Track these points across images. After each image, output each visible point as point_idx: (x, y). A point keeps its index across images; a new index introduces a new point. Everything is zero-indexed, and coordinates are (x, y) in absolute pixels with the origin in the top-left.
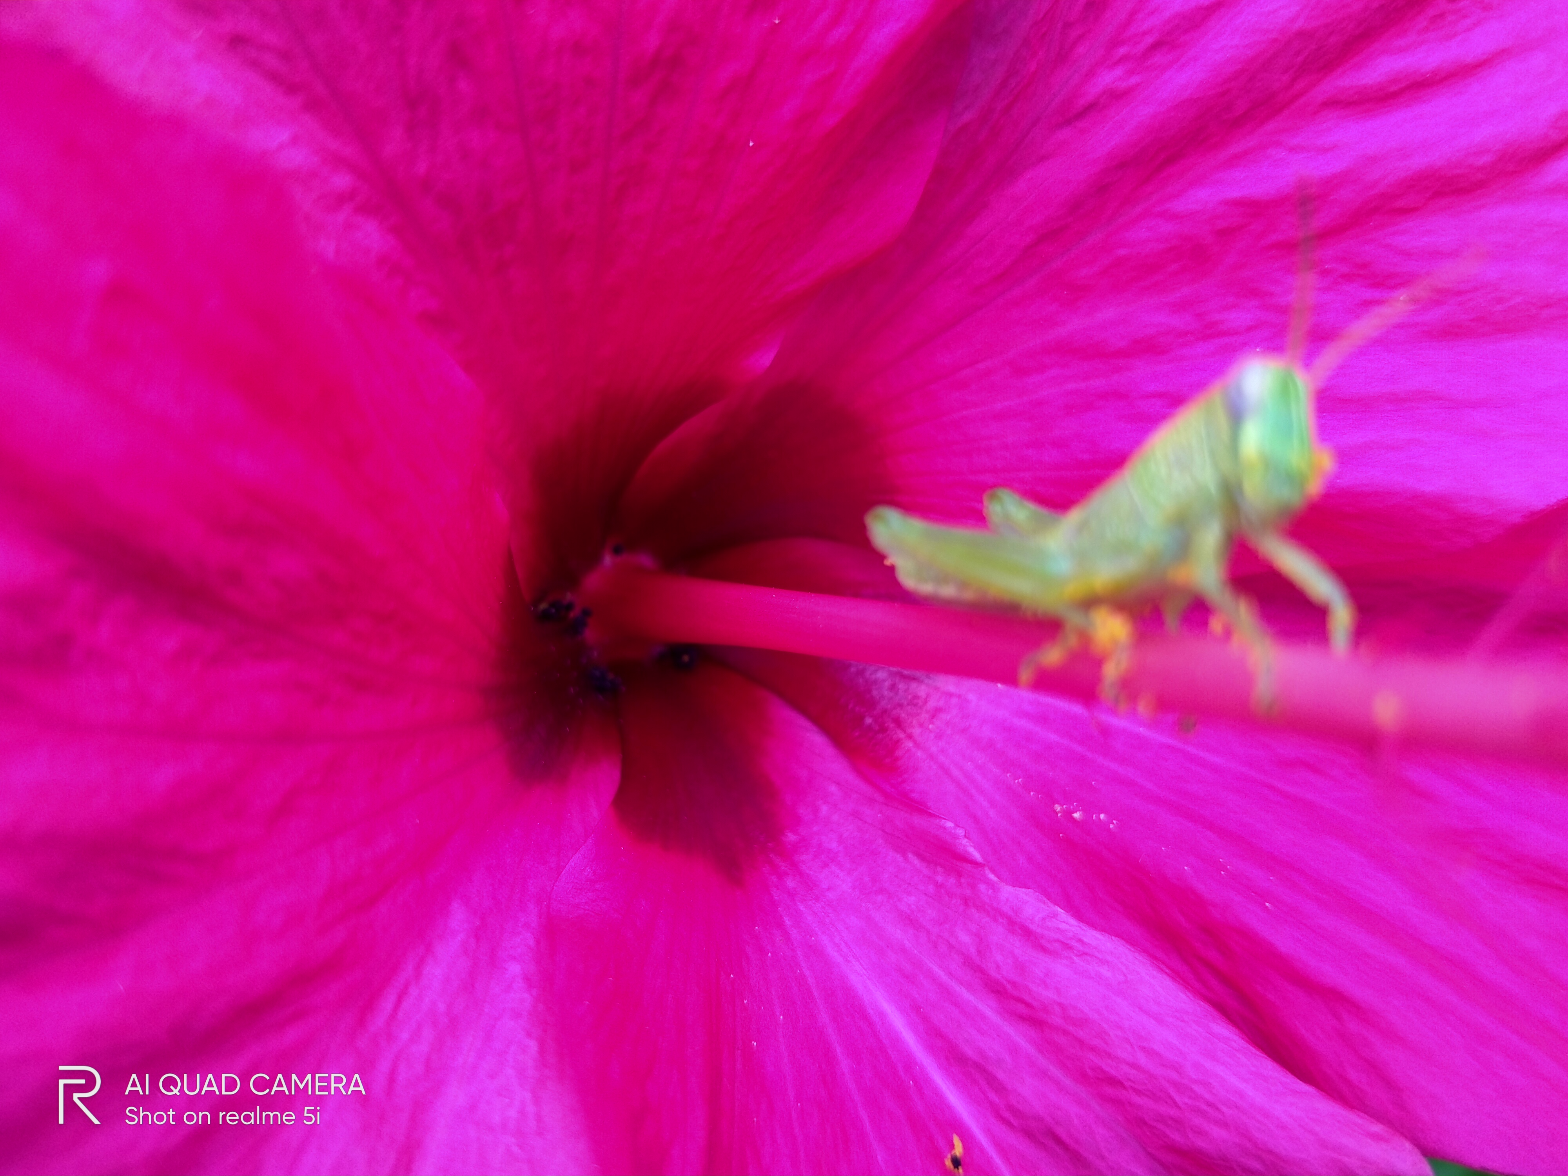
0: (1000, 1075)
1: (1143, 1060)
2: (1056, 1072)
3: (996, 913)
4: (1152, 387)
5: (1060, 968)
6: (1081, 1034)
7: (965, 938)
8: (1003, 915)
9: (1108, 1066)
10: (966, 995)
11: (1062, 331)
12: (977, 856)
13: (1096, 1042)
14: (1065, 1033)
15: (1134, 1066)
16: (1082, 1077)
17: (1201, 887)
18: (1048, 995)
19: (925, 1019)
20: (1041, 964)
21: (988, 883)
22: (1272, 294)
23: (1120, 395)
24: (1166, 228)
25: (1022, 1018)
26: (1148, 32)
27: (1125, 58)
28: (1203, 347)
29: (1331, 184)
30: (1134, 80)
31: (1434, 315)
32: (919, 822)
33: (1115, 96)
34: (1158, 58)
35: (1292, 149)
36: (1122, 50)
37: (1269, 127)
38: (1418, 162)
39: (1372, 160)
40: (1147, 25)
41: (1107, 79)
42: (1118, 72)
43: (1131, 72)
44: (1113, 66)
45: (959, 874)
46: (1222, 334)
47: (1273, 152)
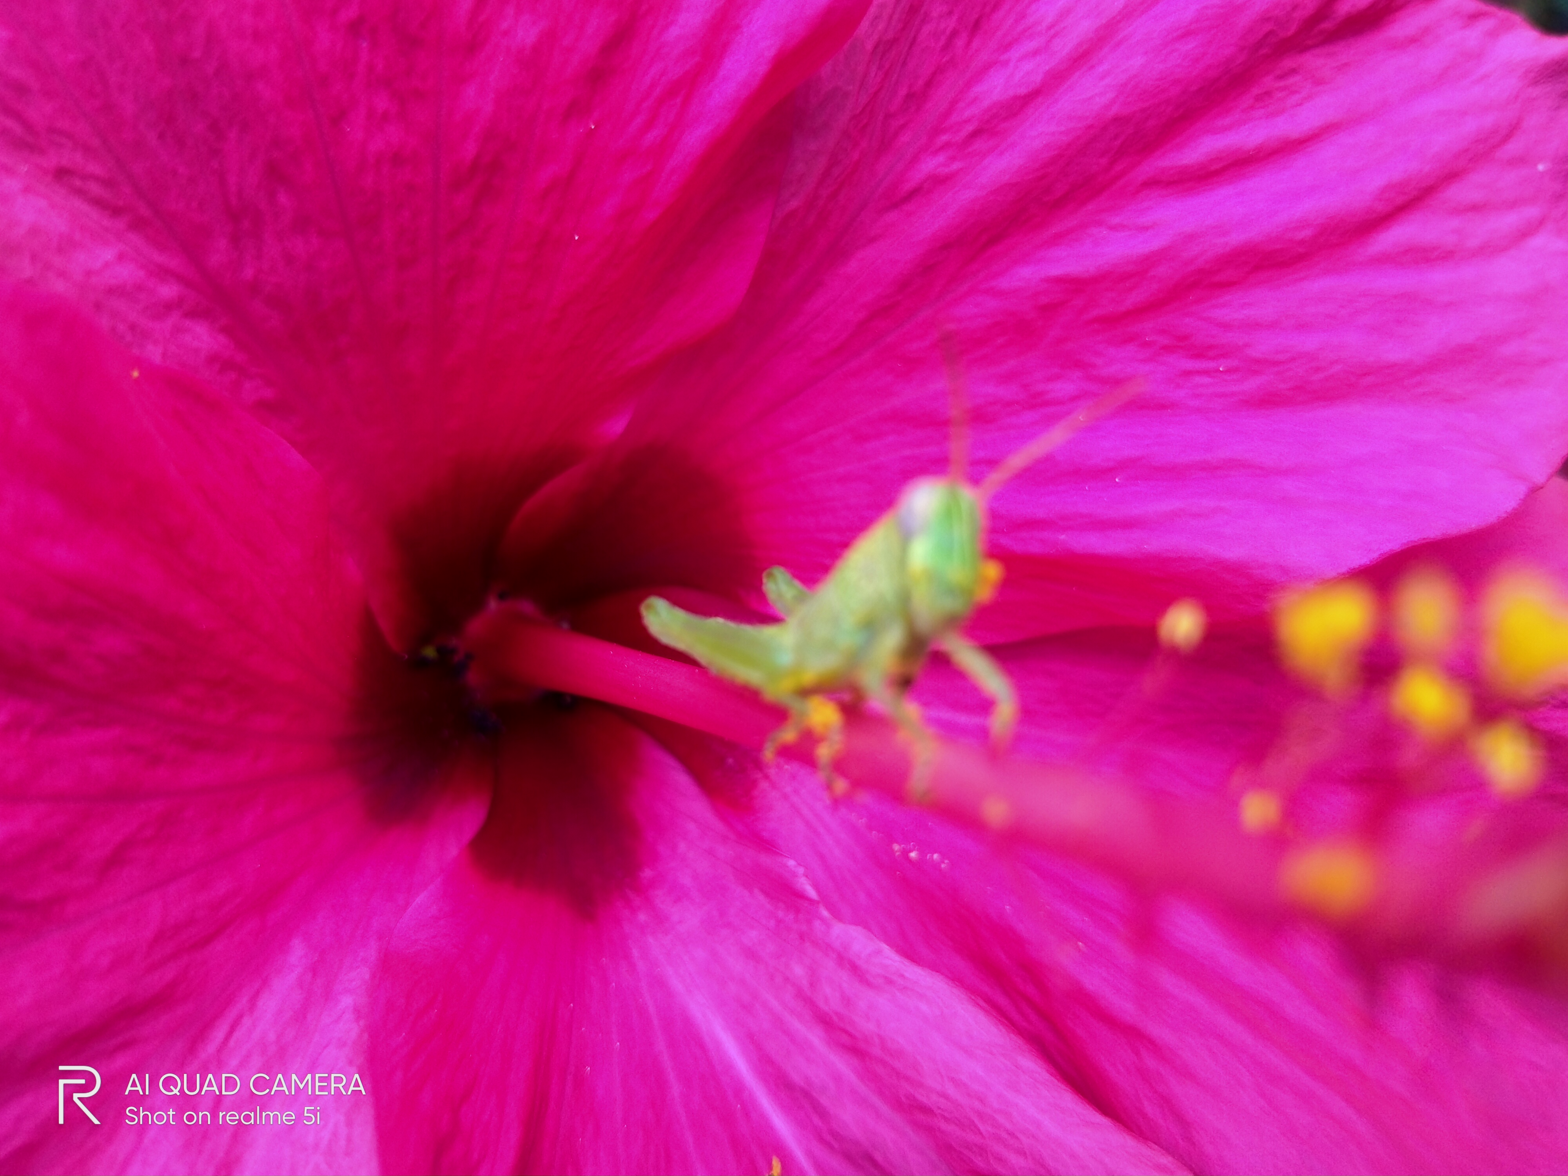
0: (824, 1101)
1: (950, 1090)
2: (874, 1099)
3: (828, 949)
5: (883, 1002)
6: (898, 1065)
7: (799, 971)
8: (834, 950)
9: (921, 1096)
10: (797, 1025)
11: (897, 401)
12: (812, 893)
13: (909, 1073)
14: (884, 1063)
16: (898, 1104)
17: (1020, 926)
18: (869, 1027)
19: (758, 1047)
20: (865, 997)
21: (823, 919)
22: (1094, 366)
24: (992, 304)
25: (847, 1048)
26: (968, 121)
27: (947, 146)
28: (1028, 416)
29: (1149, 262)
30: (956, 166)
31: (1251, 385)
32: (765, 860)
33: (939, 181)
34: (978, 145)
35: (1113, 228)
36: (944, 138)
37: (1090, 207)
38: (1236, 239)
39: (1190, 238)
40: (967, 114)
41: (930, 165)
42: (941, 158)
43: (953, 159)
44: (936, 153)
45: (798, 911)
46: (1047, 404)
47: (1094, 231)
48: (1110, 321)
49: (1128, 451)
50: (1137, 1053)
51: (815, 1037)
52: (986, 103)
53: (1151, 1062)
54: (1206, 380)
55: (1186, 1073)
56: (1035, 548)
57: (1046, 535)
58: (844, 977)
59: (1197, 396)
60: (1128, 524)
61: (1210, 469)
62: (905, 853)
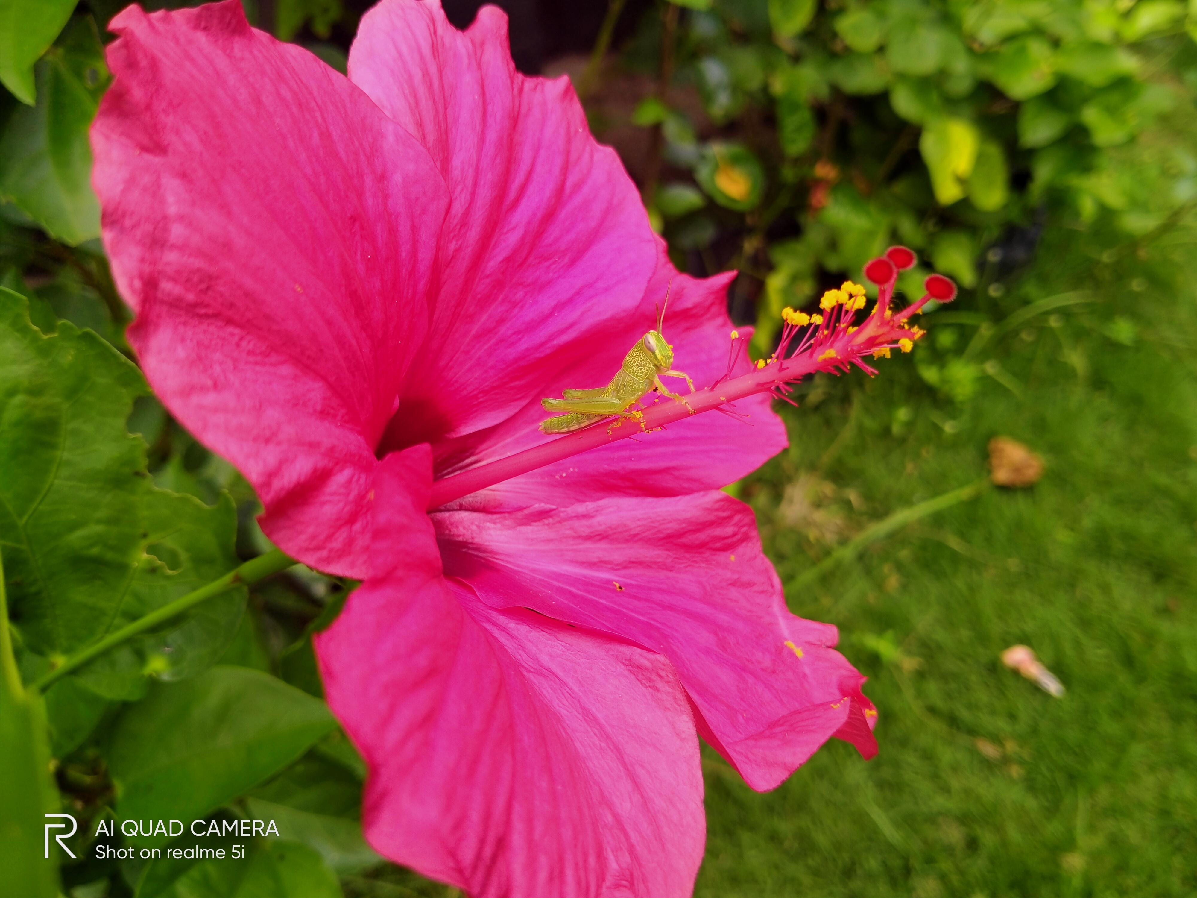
0: (607, 559)
1: (639, 523)
2: (620, 546)
3: (571, 518)
4: (510, 332)
5: (600, 518)
6: (619, 530)
7: (568, 532)
8: (574, 517)
9: (632, 532)
10: (581, 547)
11: (473, 332)
12: (554, 507)
13: (625, 529)
14: (615, 533)
15: (640, 526)
16: (627, 541)
17: (612, 468)
18: (603, 527)
19: (577, 562)
20: (594, 521)
21: (563, 512)
22: (525, 282)
23: (502, 341)
24: (488, 281)
25: (600, 540)
26: (457, 224)
27: (454, 236)
28: (516, 310)
29: (523, 238)
30: (460, 242)
31: (566, 260)
32: (526, 512)
33: (457, 250)
34: (463, 231)
35: (506, 233)
36: (452, 234)
37: (497, 231)
38: (539, 215)
39: (529, 223)
40: (455, 222)
41: (453, 246)
42: (454, 242)
43: (458, 240)
44: (451, 242)
45: (551, 517)
46: (518, 304)
47: (502, 237)
48: (521, 265)
49: (553, 303)
50: (672, 474)
51: (588, 545)
52: (459, 215)
53: (676, 473)
54: (555, 266)
55: (688, 468)
56: (548, 351)
57: (549, 345)
58: (584, 522)
59: (555, 273)
60: (571, 326)
61: (578, 293)
62: (561, 476)
